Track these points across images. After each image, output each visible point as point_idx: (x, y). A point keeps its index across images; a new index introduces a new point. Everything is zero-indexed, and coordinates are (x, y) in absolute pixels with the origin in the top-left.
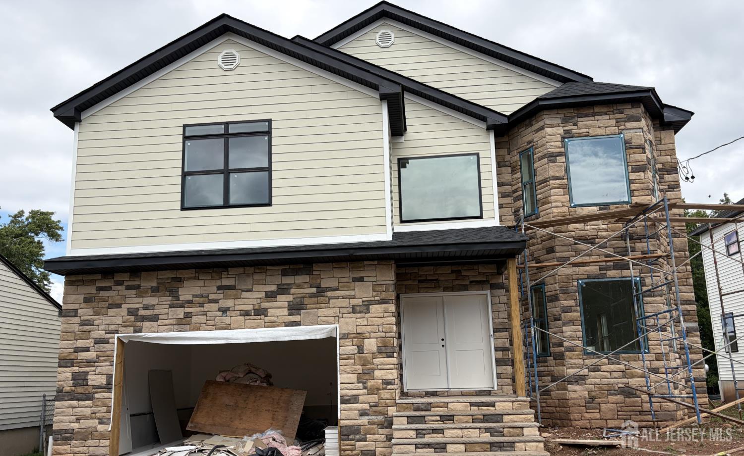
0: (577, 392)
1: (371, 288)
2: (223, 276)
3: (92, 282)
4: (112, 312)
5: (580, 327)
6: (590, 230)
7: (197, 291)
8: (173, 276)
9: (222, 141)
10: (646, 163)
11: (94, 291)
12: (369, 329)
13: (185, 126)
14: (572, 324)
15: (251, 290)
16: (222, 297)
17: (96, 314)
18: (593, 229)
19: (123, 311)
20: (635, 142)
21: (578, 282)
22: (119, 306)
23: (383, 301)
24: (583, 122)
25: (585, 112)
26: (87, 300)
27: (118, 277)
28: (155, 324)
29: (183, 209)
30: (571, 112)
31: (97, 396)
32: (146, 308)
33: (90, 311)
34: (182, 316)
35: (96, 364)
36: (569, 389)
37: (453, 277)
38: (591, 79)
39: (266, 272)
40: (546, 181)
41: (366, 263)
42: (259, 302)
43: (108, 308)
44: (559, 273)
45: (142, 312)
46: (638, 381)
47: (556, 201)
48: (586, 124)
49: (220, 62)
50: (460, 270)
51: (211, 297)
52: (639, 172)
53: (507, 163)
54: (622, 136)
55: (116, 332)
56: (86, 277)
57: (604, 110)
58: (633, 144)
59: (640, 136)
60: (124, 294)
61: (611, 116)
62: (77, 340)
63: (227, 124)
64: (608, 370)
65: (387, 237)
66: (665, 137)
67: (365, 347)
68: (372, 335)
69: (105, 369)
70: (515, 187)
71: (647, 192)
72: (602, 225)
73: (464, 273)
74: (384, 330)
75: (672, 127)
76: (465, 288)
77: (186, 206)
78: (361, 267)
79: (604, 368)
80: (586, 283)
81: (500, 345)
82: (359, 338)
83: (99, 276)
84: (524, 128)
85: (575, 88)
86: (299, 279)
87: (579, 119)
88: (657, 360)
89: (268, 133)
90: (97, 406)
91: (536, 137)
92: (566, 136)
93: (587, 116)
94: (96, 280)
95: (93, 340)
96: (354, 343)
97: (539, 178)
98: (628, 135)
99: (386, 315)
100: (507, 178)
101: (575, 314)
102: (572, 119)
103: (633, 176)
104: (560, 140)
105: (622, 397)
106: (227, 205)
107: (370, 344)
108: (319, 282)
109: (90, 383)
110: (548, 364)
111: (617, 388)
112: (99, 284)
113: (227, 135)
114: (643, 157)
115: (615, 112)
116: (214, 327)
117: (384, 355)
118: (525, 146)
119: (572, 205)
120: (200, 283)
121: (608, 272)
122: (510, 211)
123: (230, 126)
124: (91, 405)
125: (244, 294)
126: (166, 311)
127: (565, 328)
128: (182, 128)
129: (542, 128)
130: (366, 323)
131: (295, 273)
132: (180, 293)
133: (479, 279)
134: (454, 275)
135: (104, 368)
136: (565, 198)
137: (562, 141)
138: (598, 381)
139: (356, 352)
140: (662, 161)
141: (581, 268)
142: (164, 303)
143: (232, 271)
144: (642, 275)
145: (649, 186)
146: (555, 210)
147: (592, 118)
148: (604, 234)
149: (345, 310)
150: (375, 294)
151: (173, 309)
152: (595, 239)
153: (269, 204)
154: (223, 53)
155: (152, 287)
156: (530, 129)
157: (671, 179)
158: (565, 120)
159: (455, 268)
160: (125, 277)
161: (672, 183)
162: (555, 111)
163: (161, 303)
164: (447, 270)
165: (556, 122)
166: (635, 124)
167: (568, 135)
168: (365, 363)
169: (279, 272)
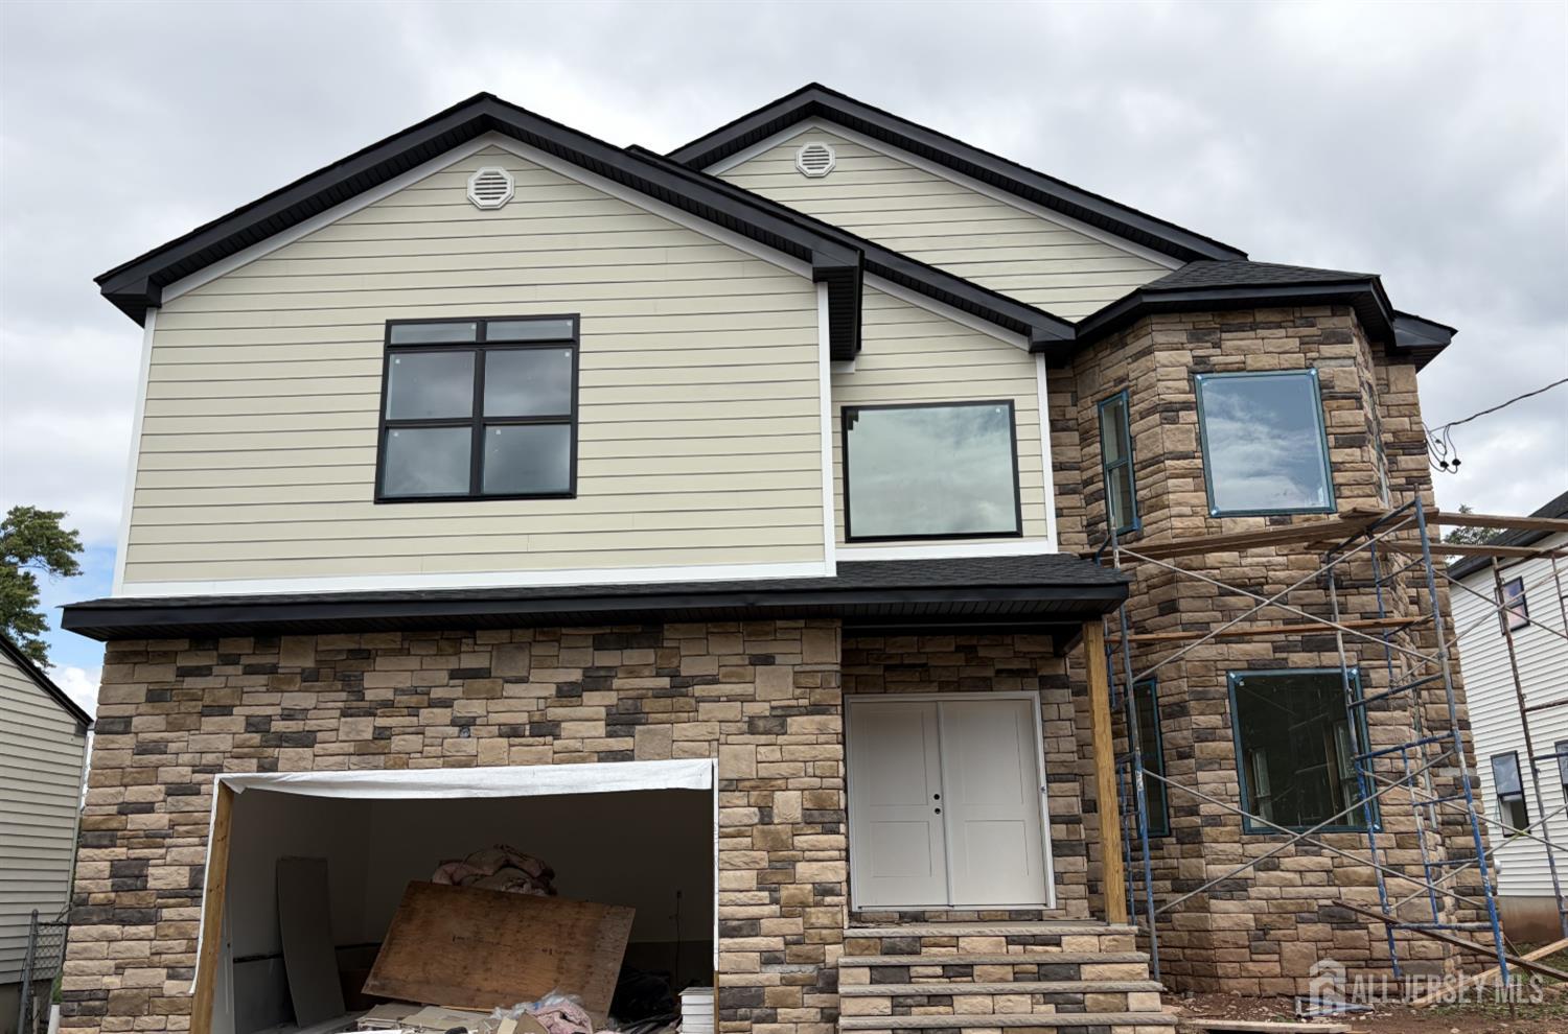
0: (1228, 915)
1: (790, 679)
2: (464, 648)
3: (168, 657)
4: (209, 723)
5: (1234, 773)
6: (1251, 565)
7: (405, 680)
8: (351, 646)
9: (471, 356)
10: (1365, 429)
11: (171, 678)
12: (785, 769)
13: (390, 324)
14: (1216, 766)
15: (524, 680)
16: (460, 695)
17: (172, 727)
18: (1258, 564)
19: (237, 722)
20: (1341, 386)
21: (1228, 677)
22: (226, 711)
23: (816, 709)
24: (1232, 341)
25: (1236, 322)
26: (155, 697)
27: (228, 646)
28: (307, 752)
29: (380, 499)
30: (1207, 320)
31: (166, 913)
32: (288, 715)
33: (160, 721)
34: (368, 735)
35: (168, 841)
36: (1213, 908)
37: (959, 659)
38: (1244, 255)
39: (558, 641)
40: (1156, 460)
41: (780, 624)
42: (542, 706)
43: (202, 714)
44: (1188, 657)
45: (278, 726)
46: (1362, 893)
47: (1180, 504)
48: (1239, 346)
49: (471, 192)
50: (975, 647)
51: (436, 693)
52: (1351, 447)
53: (1071, 423)
54: (1313, 372)
55: (219, 769)
56: (154, 646)
57: (1275, 318)
58: (1337, 389)
59: (1351, 373)
60: (240, 684)
61: (1291, 331)
62: (126, 786)
63: (482, 322)
64: (1297, 868)
65: (823, 568)
66: (1397, 379)
67: (775, 811)
68: (792, 783)
69: (187, 854)
70: (1087, 475)
71: (1368, 490)
72: (1278, 555)
73: (982, 653)
74: (818, 773)
75: (1410, 358)
76: (985, 685)
77: (388, 492)
78: (767, 634)
79: (1286, 862)
80: (1244, 679)
81: (1061, 811)
82: (765, 786)
83: (184, 644)
84: (1108, 351)
85: (1213, 272)
86: (633, 657)
87: (1224, 335)
88: (1399, 846)
89: (572, 343)
90: (165, 937)
91: (1135, 369)
92: (1198, 368)
93: (1241, 328)
94: (176, 653)
95: (163, 788)
96: (752, 801)
97: (1141, 455)
98: (1326, 370)
99: (822, 738)
100: (1072, 454)
101: (1224, 744)
102: (1210, 334)
103: (1339, 456)
104: (1186, 376)
105: (1328, 927)
106: (476, 495)
107: (786, 803)
108: (675, 662)
109: (151, 884)
110: (1165, 853)
111: (1316, 908)
112: (182, 662)
113: (481, 346)
114: (1357, 417)
115: (1298, 322)
116: (441, 761)
117: (819, 828)
118: (1110, 388)
119: (1214, 512)
120: (413, 663)
121: (1291, 655)
122: (1077, 522)
123: (490, 325)
124: (152, 935)
125: (510, 689)
126: (333, 723)
127: (1201, 776)
128: (384, 327)
129: (1148, 351)
130: (777, 756)
131: (624, 643)
132: (366, 684)
133: (1015, 665)
134: (962, 655)
135: (185, 850)
136: (1198, 497)
137: (1191, 380)
138: (1275, 891)
139: (756, 820)
140: (1393, 428)
141: (1234, 645)
142: (331, 705)
143: (484, 637)
144: (1363, 663)
145: (1371, 477)
146: (1177, 522)
147: (1252, 334)
148: (1281, 575)
149: (732, 727)
150: (798, 692)
151: (349, 719)
152: (1262, 585)
153: (570, 494)
154: (479, 174)
155: (304, 670)
156: (1121, 354)
157: (1413, 466)
158: (1196, 336)
159: (963, 641)
160: (245, 645)
161: (1415, 474)
162: (1175, 318)
163: (323, 705)
164: (948, 644)
165: (1176, 340)
166: (1339, 349)
167: (1201, 366)
168: (775, 845)
169: (590, 641)
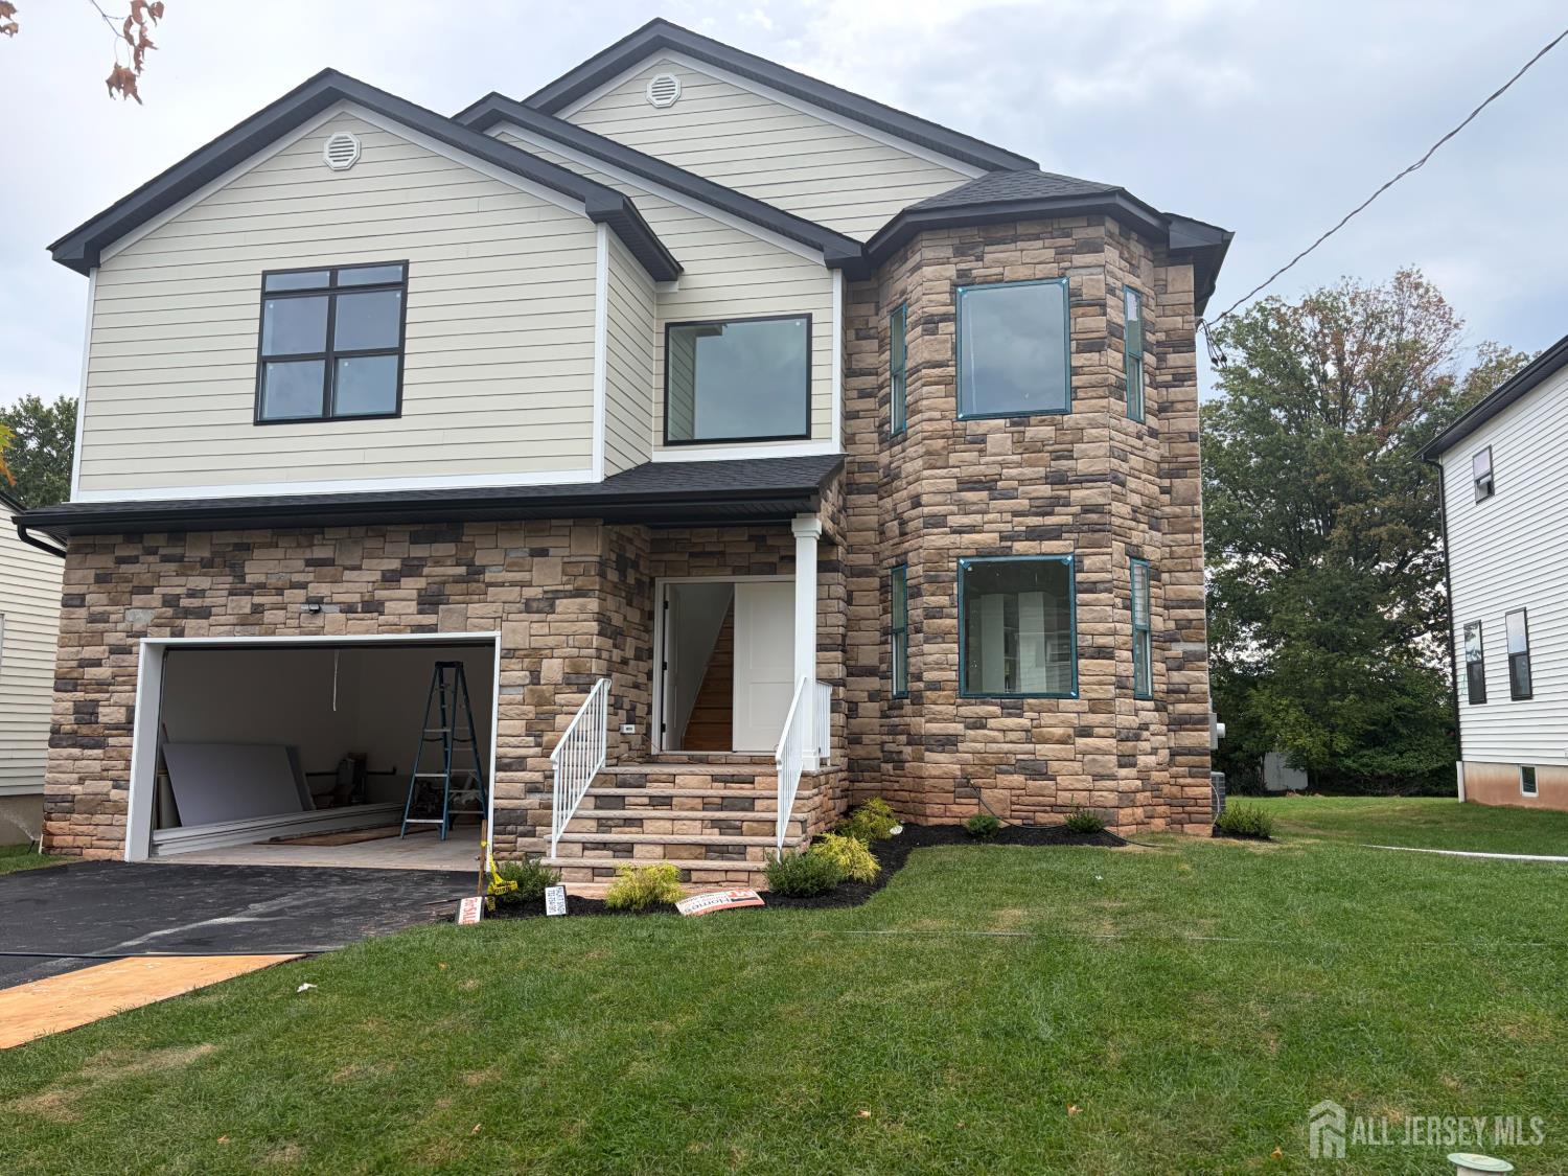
0: (941, 765)
1: (560, 568)
2: (316, 542)
3: (110, 549)
4: (138, 600)
5: (956, 646)
6: (987, 464)
7: (274, 567)
8: (236, 540)
9: (325, 300)
11: (111, 565)
12: (551, 641)
13: (265, 274)
14: (940, 640)
15: (359, 568)
17: (114, 603)
18: (994, 462)
19: (155, 599)
20: (1088, 293)
21: (959, 564)
22: (149, 590)
23: (579, 593)
24: (994, 254)
25: (998, 235)
26: (101, 579)
27: (150, 541)
28: (204, 623)
29: (258, 422)
30: (973, 235)
31: (111, 741)
32: (192, 594)
33: (104, 598)
34: (247, 610)
35: (111, 688)
36: (926, 759)
37: (750, 548)
38: (1036, 166)
39: (384, 536)
41: (551, 523)
42: (370, 589)
43: (132, 593)
44: (925, 545)
45: (184, 602)
46: (1054, 750)
47: (930, 409)
48: (1001, 258)
50: (765, 536)
51: (296, 578)
54: (1064, 281)
55: (145, 635)
56: (99, 540)
57: (1034, 229)
60: (158, 570)
61: (1048, 242)
63: (334, 271)
64: (1001, 727)
65: (590, 476)
67: (542, 674)
68: (557, 652)
69: (122, 698)
70: (881, 379)
72: (1013, 454)
74: (577, 644)
75: (1190, 258)
77: (266, 416)
78: (543, 530)
79: (991, 723)
80: (972, 564)
82: (536, 655)
83: (119, 539)
86: (445, 549)
87: (987, 249)
89: (402, 286)
90: (110, 758)
91: (912, 282)
92: (960, 281)
93: (1002, 242)
94: (114, 545)
95: (107, 648)
98: (1078, 279)
99: (582, 616)
100: (869, 360)
101: (948, 621)
102: (973, 249)
104: (948, 289)
105: (1022, 778)
107: (550, 668)
108: (471, 555)
109: (101, 719)
111: (1014, 762)
112: (119, 553)
113: (333, 291)
115: (1055, 233)
116: (297, 631)
117: (574, 688)
118: (897, 299)
120: (279, 553)
121: (1015, 544)
122: (870, 424)
123: (340, 272)
124: (102, 756)
125: (348, 575)
126: (222, 601)
127: (927, 648)
130: (546, 631)
131: (432, 538)
132: (246, 570)
134: (754, 544)
135: (122, 695)
136: (947, 403)
137: (953, 292)
138: (980, 746)
139: (527, 681)
140: (1165, 327)
141: (966, 536)
142: (221, 586)
143: (330, 533)
146: (927, 426)
147: (1012, 246)
148: (1014, 472)
150: (565, 579)
152: (996, 481)
153: (397, 415)
155: (202, 559)
156: (903, 268)
157: (1180, 363)
158: (960, 252)
159: (754, 531)
160: (159, 540)
161: (1182, 371)
162: (944, 233)
163: (216, 587)
164: (742, 535)
165: (942, 255)
167: (964, 280)
168: (541, 701)
169: (408, 535)
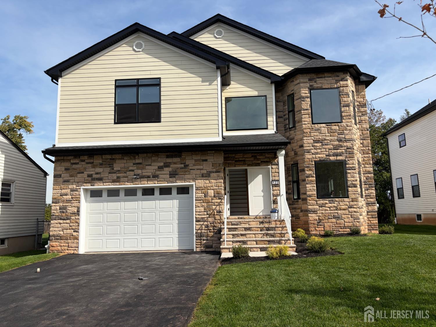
0: (312, 217)
1: (211, 165)
2: (136, 158)
3: (69, 160)
4: (79, 175)
5: (315, 185)
6: (321, 136)
7: (123, 165)
8: (110, 157)
9: (135, 89)
10: (350, 102)
11: (70, 165)
12: (210, 185)
13: (116, 80)
14: (311, 183)
15: (150, 165)
16: (136, 168)
17: (71, 176)
19: (85, 175)
21: (315, 163)
22: (83, 172)
23: (217, 172)
25: (320, 76)
26: (66, 169)
27: (82, 158)
28: (101, 182)
29: (115, 123)
30: (313, 76)
31: (72, 218)
32: (97, 173)
33: (68, 175)
34: (115, 178)
35: (72, 202)
36: (309, 216)
37: (252, 159)
38: (324, 58)
39: (158, 156)
40: (300, 110)
42: (154, 171)
43: (77, 173)
45: (95, 176)
46: (343, 212)
47: (305, 121)
48: (321, 82)
49: (134, 47)
52: (347, 107)
53: (281, 101)
55: (82, 186)
56: (66, 158)
57: (330, 75)
58: (344, 93)
59: (348, 88)
60: (85, 166)
62: (61, 189)
64: (329, 206)
65: (219, 139)
66: (361, 90)
67: (208, 194)
68: (212, 188)
70: (284, 113)
71: (350, 117)
72: (328, 133)
74: (217, 186)
75: (364, 83)
76: (258, 165)
78: (206, 154)
81: (275, 194)
82: (206, 189)
83: (72, 157)
84: (290, 83)
85: (316, 63)
86: (175, 160)
87: (317, 79)
88: (352, 201)
89: (159, 85)
90: (72, 223)
91: (296, 88)
95: (70, 190)
96: (202, 192)
97: (296, 109)
98: (342, 88)
99: (218, 178)
100: (281, 108)
101: (313, 178)
102: (314, 79)
103: (344, 109)
104: (307, 90)
105: (335, 220)
106: (138, 122)
107: (210, 192)
109: (68, 211)
110: (299, 203)
111: (333, 216)
112: (72, 161)
113: (138, 85)
114: (348, 99)
115: (335, 76)
117: (217, 198)
118: (290, 92)
119: (313, 123)
121: (330, 157)
122: (282, 125)
123: (140, 80)
125: (147, 167)
126: (107, 175)
127: (307, 185)
128: (114, 82)
129: (298, 83)
130: (208, 182)
131: (172, 157)
132: (114, 166)
133: (265, 160)
135: (75, 204)
136: (309, 119)
138: (323, 212)
139: (204, 197)
140: (359, 101)
141: (316, 155)
143: (141, 155)
144: (347, 159)
145: (351, 114)
146: (304, 126)
147: (324, 79)
149: (198, 176)
151: (111, 174)
152: (324, 140)
153: (159, 121)
154: (136, 42)
155: (99, 163)
157: (363, 111)
158: (310, 80)
159: (253, 154)
160: (85, 158)
162: (305, 75)
163: (104, 171)
164: (249, 155)
165: (305, 81)
166: (345, 83)
167: (311, 87)
168: (208, 202)
169: (165, 156)
